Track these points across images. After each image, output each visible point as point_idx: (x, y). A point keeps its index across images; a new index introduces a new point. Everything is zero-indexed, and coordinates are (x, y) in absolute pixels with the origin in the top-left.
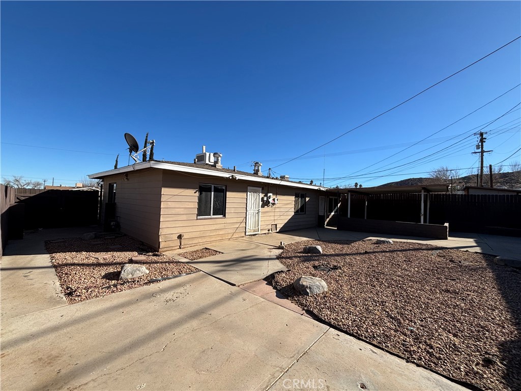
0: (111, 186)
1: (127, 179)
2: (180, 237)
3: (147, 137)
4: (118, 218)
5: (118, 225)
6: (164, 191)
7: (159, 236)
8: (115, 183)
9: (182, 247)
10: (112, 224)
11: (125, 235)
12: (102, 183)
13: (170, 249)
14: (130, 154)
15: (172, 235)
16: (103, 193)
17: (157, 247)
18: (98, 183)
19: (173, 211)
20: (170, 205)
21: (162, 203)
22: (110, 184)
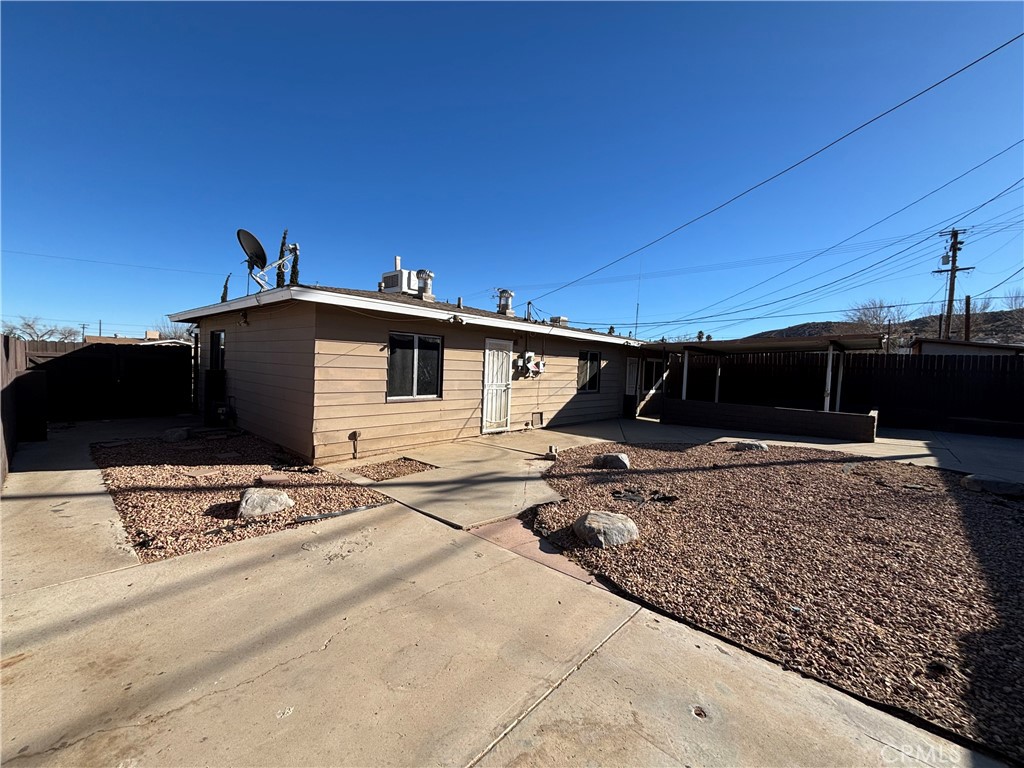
0: (215, 338)
1: (245, 322)
2: (353, 436)
3: (284, 238)
4: (232, 399)
5: (232, 414)
6: (321, 346)
7: (312, 435)
8: (224, 331)
9: (358, 455)
10: (220, 411)
11: (246, 433)
12: (197, 331)
13: (335, 459)
14: (251, 273)
15: (337, 433)
16: (200, 352)
17: (310, 456)
18: (188, 330)
19: (340, 387)
20: (334, 374)
21: (316, 370)
22: (212, 333)
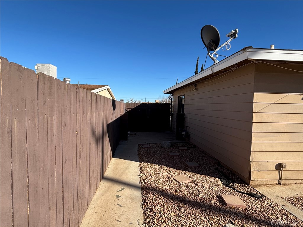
0: (180, 99)
1: (196, 89)
2: (280, 167)
3: (198, 60)
4: (188, 128)
5: (188, 135)
6: (258, 97)
7: (249, 162)
9: (283, 182)
10: (183, 133)
12: (172, 97)
13: (265, 182)
14: (209, 53)
15: (267, 163)
17: (247, 177)
18: (169, 97)
19: (270, 128)
20: (266, 118)
21: (254, 115)
22: (179, 97)
